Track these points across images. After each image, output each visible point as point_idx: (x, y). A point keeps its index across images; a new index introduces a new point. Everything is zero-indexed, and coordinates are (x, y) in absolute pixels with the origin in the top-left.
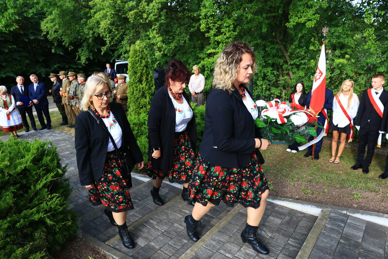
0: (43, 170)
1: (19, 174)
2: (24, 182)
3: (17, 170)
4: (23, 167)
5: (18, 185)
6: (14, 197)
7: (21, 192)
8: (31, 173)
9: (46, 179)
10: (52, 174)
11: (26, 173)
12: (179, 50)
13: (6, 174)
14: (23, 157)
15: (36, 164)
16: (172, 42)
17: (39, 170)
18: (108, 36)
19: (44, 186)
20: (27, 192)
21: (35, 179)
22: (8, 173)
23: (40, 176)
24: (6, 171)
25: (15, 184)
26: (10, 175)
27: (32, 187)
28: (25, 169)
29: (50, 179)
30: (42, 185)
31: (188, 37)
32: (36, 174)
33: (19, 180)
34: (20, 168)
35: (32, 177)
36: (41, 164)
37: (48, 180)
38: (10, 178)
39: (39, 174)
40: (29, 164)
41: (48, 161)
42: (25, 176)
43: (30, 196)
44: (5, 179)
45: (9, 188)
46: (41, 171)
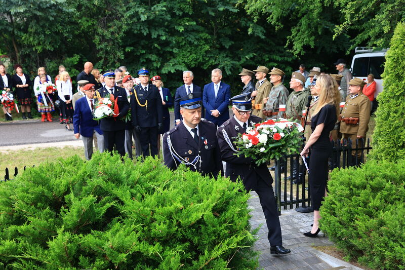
0: (226, 228)
1: (192, 226)
2: (196, 240)
3: (190, 219)
4: (200, 215)
5: (187, 244)
7: (189, 256)
8: (206, 230)
9: (228, 245)
10: (239, 238)
11: (200, 227)
13: (175, 222)
14: (200, 201)
15: (217, 217)
17: (220, 226)
19: (225, 256)
20: (196, 258)
21: (211, 239)
22: (177, 221)
23: (219, 237)
24: (174, 216)
25: (183, 240)
26: (179, 225)
27: (206, 252)
28: (201, 221)
29: (233, 245)
30: (220, 252)
32: (214, 232)
33: (190, 236)
34: (195, 217)
35: (207, 236)
36: (223, 218)
37: (231, 246)
38: (179, 229)
39: (219, 234)
40: (208, 213)
41: (236, 215)
42: (197, 233)
43: (200, 266)
44: (171, 230)
45: (174, 245)
46: (223, 229)
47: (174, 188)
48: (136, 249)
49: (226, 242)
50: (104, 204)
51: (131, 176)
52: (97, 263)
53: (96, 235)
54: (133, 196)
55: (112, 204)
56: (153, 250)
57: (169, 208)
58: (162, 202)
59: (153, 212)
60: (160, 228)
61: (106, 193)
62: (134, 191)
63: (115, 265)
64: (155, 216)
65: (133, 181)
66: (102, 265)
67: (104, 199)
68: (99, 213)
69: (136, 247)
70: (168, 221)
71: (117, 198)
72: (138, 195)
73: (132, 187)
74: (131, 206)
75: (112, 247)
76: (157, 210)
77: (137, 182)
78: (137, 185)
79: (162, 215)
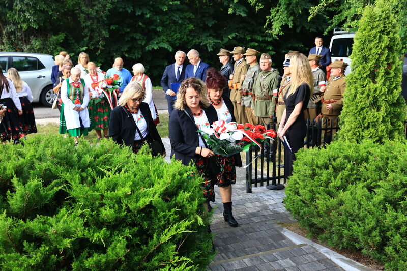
0: (176, 213)
1: (140, 211)
2: (145, 225)
3: (138, 205)
4: (147, 201)
5: (136, 229)
6: (127, 247)
7: (138, 240)
8: (157, 213)
9: (176, 229)
10: (187, 223)
11: (150, 212)
13: (124, 207)
14: (151, 185)
15: (167, 201)
17: (170, 211)
19: (173, 239)
20: (146, 243)
21: (161, 224)
22: (126, 206)
23: (169, 221)
24: (124, 202)
25: (133, 225)
26: (128, 210)
27: (155, 236)
28: (150, 206)
29: (182, 230)
30: (168, 237)
32: (164, 216)
33: (139, 221)
34: (143, 202)
35: (157, 221)
36: (174, 202)
37: (179, 231)
38: (128, 214)
39: (169, 218)
40: (157, 199)
41: (185, 200)
42: (148, 217)
43: (149, 250)
44: (120, 215)
45: (123, 229)
46: (172, 214)
47: (125, 172)
48: (80, 234)
49: (175, 226)
50: (53, 188)
51: (83, 159)
52: (42, 249)
53: (42, 220)
54: (83, 180)
55: (60, 188)
56: (98, 236)
57: (120, 192)
58: (113, 187)
59: (102, 196)
60: (107, 213)
61: (56, 177)
62: (84, 175)
63: (60, 250)
64: (104, 201)
65: (84, 164)
66: (47, 251)
67: (54, 182)
68: (46, 197)
69: (81, 232)
70: (116, 206)
71: (66, 182)
72: (89, 178)
73: (83, 171)
74: (78, 190)
75: (56, 233)
76: (106, 194)
77: (89, 166)
78: (88, 169)
79: (111, 199)
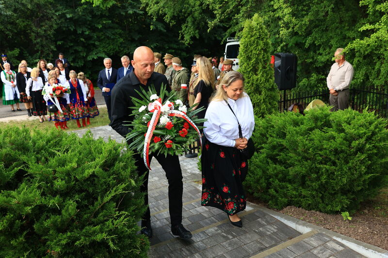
0: (114, 179)
1: (86, 180)
2: (91, 190)
3: (84, 175)
4: (91, 171)
5: (84, 194)
6: (77, 208)
7: (86, 202)
8: (99, 181)
9: (115, 191)
10: (124, 186)
11: (94, 180)
12: (316, 26)
13: (73, 178)
14: (94, 159)
15: (106, 170)
16: (307, 14)
17: (109, 177)
18: (217, 8)
19: (114, 199)
20: (93, 204)
21: (103, 188)
22: (75, 177)
23: (109, 186)
24: (73, 174)
25: (81, 191)
26: (77, 180)
27: (99, 198)
28: (93, 175)
29: (120, 191)
30: (110, 197)
31: (332, 6)
32: (105, 183)
33: (85, 187)
34: (88, 172)
35: (100, 186)
36: (112, 171)
37: (117, 193)
38: (76, 183)
39: (109, 184)
40: (98, 169)
41: (120, 168)
42: (92, 184)
43: (95, 209)
44: (70, 184)
45: (74, 195)
46: (111, 180)
47: (72, 152)
48: (38, 202)
49: (114, 189)
50: (14, 168)
51: (37, 144)
52: (7, 217)
53: (6, 194)
54: (38, 160)
55: (19, 168)
56: (53, 202)
57: (68, 167)
58: (63, 163)
59: (55, 171)
60: (59, 184)
61: (15, 160)
62: (39, 156)
63: (23, 216)
64: (56, 175)
65: (38, 148)
66: (12, 217)
67: (14, 164)
68: (8, 176)
69: (39, 200)
70: (66, 178)
71: (24, 163)
72: (43, 158)
73: (38, 153)
74: (34, 168)
75: (18, 203)
76: (57, 169)
77: (42, 149)
78: (42, 151)
79: (62, 173)
